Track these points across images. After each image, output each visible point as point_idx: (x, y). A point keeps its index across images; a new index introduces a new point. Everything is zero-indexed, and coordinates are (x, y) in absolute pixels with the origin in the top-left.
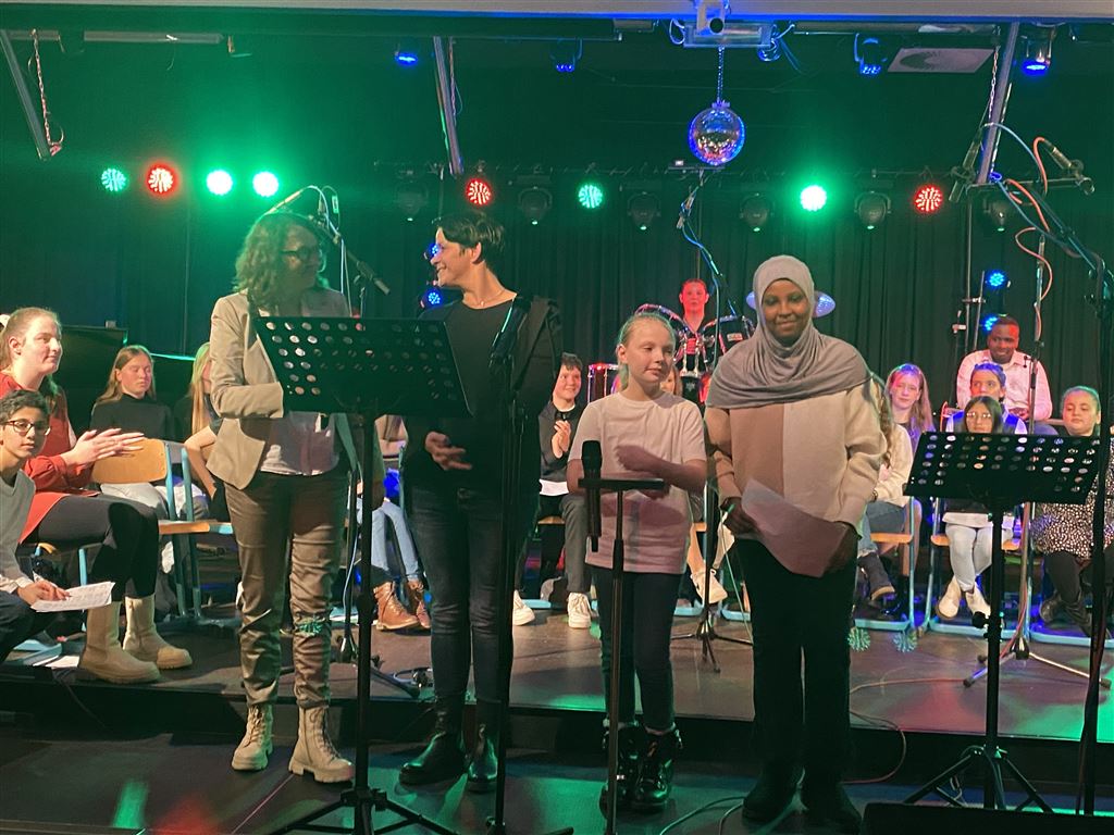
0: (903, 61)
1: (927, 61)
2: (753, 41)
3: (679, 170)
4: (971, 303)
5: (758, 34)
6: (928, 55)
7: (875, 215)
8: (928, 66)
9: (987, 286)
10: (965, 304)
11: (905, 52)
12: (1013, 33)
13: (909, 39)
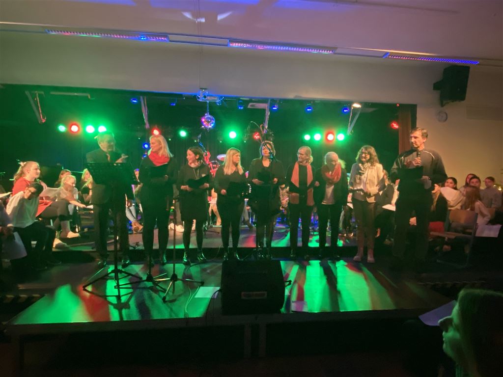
0: (251, 106)
1: (255, 106)
5: (216, 99)
11: (250, 104)
12: (269, 101)
13: (251, 101)
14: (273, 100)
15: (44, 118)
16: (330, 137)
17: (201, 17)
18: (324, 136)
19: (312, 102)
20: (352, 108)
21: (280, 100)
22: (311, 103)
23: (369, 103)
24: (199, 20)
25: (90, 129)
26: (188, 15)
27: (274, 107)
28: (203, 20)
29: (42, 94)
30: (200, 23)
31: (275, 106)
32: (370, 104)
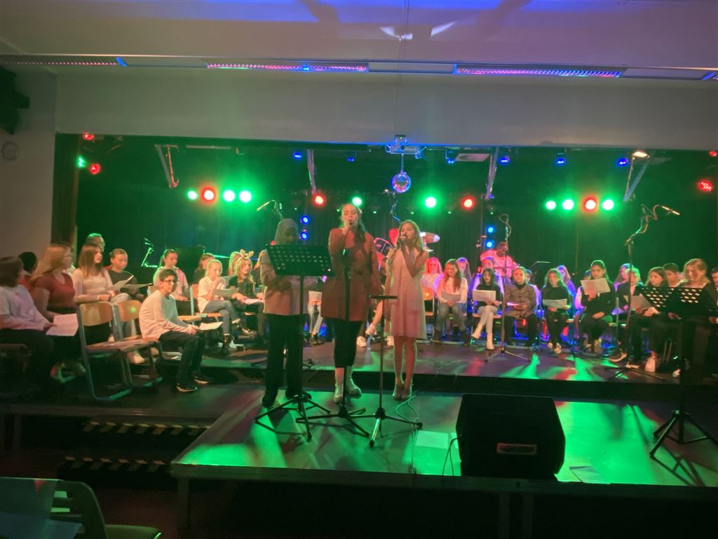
0: (460, 158)
2: (413, 152)
3: (386, 194)
4: (482, 238)
5: (415, 150)
6: (468, 156)
8: (468, 159)
9: (487, 232)
11: (460, 155)
12: (497, 150)
13: (462, 151)
14: (502, 149)
15: (176, 181)
16: (591, 205)
17: (407, 33)
18: (580, 205)
19: (566, 150)
20: (634, 159)
21: (514, 148)
22: (563, 152)
23: (663, 150)
24: (403, 37)
25: (228, 196)
26: (389, 31)
27: (504, 159)
28: (410, 37)
29: (175, 149)
30: (405, 41)
31: (506, 157)
32: (664, 152)
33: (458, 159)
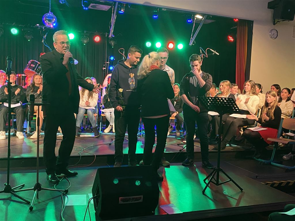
1: (97, 7)
3: (38, 27)
4: (107, 63)
6: (97, 6)
7: (85, 41)
8: (97, 8)
9: (110, 60)
10: (105, 63)
11: (91, 4)
12: (117, 3)
14: (120, 3)
19: (158, 9)
20: (196, 19)
33: (90, 7)
